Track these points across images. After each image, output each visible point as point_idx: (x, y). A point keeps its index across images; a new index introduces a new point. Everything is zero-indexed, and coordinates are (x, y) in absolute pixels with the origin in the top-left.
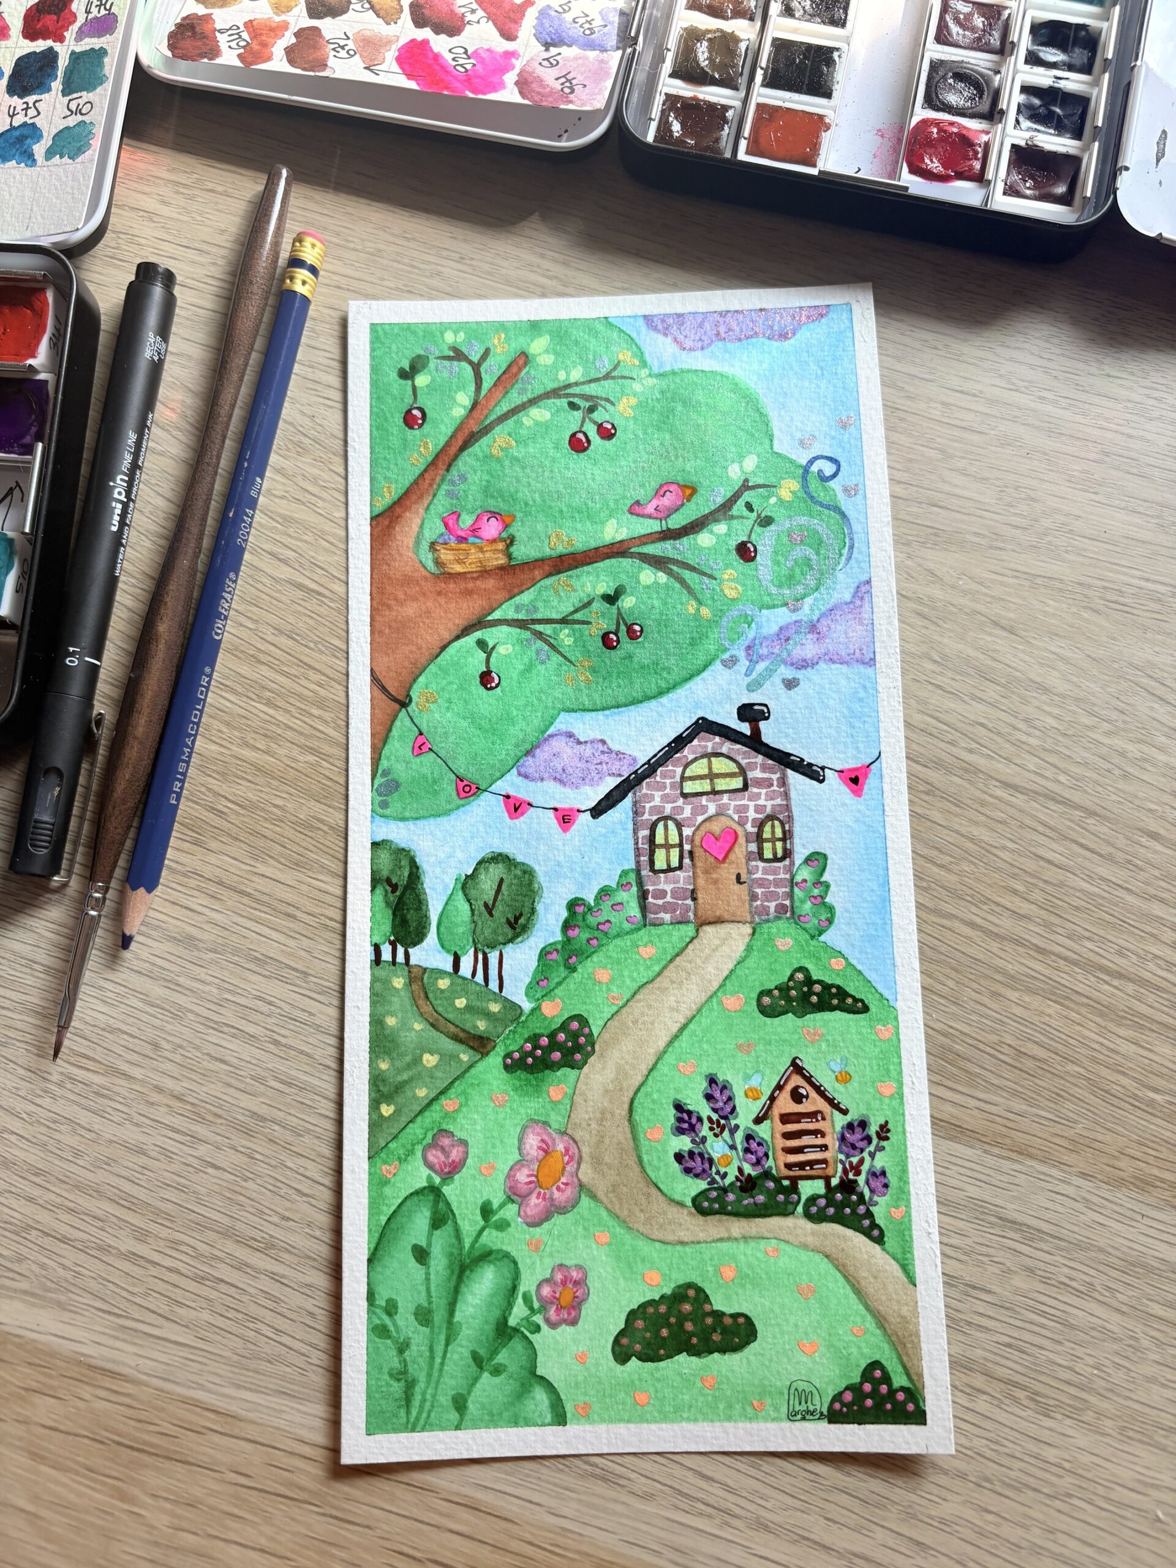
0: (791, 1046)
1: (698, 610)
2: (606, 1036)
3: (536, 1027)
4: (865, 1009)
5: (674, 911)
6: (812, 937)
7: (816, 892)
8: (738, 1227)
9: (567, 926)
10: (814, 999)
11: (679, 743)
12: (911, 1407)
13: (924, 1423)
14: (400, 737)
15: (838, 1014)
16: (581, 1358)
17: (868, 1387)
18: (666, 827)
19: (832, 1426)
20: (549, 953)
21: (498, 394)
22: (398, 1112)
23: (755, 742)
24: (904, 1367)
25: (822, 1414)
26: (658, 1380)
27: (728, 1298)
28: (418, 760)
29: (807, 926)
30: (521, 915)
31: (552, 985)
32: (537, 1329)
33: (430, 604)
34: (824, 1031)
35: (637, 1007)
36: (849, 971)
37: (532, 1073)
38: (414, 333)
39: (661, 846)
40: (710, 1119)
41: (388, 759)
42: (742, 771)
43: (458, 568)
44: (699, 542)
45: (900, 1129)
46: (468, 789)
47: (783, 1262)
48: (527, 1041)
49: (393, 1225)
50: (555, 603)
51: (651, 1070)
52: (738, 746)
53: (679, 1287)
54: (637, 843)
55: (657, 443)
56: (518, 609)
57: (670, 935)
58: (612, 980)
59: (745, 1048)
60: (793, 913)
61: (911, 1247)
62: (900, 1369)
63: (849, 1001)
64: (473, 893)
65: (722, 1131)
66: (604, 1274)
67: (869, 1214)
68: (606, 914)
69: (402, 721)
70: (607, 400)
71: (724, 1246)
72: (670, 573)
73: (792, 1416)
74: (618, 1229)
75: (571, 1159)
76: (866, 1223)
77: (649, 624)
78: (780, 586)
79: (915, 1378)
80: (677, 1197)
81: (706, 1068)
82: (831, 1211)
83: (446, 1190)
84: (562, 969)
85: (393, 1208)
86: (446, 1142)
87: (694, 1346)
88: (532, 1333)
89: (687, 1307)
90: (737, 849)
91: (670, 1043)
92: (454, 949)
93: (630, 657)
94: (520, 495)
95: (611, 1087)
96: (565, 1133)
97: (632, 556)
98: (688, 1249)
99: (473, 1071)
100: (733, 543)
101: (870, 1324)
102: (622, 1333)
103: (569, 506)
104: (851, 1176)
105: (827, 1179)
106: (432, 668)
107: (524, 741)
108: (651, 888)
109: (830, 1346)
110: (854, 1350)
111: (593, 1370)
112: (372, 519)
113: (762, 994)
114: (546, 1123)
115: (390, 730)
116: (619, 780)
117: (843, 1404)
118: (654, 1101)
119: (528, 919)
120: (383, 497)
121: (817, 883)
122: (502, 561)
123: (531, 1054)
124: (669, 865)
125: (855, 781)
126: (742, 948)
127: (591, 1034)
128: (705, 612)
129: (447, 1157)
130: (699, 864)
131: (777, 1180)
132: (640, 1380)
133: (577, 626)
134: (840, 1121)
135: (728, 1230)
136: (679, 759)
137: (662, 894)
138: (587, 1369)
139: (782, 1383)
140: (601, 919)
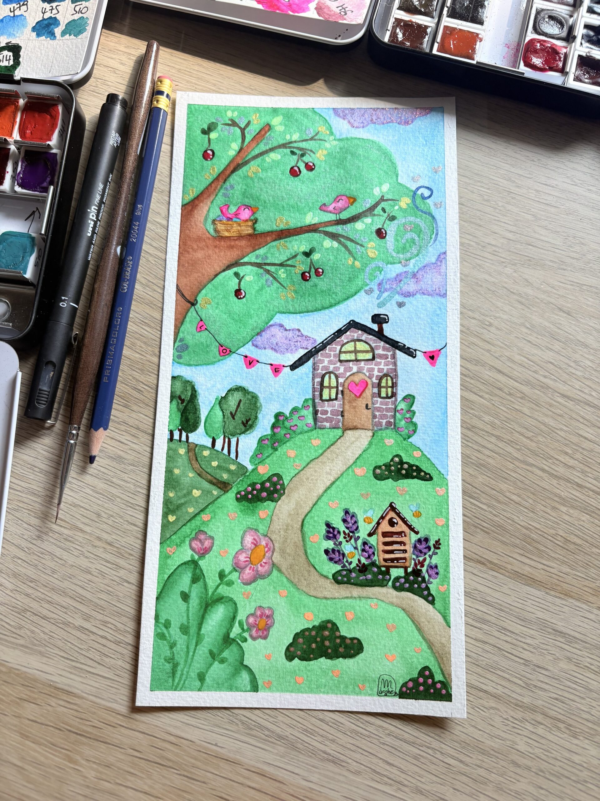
0: (390, 496)
1: (354, 262)
2: (291, 485)
3: (254, 478)
4: (431, 479)
5: (332, 422)
6: (405, 439)
7: (408, 416)
8: (356, 591)
9: (274, 427)
10: (404, 472)
11: (340, 333)
12: (444, 692)
13: (451, 701)
14: (190, 321)
15: (416, 480)
16: (268, 657)
17: (421, 680)
18: (330, 378)
19: (401, 700)
20: (264, 440)
21: (254, 145)
22: (177, 520)
23: (380, 335)
24: (442, 670)
25: (396, 693)
26: (309, 671)
27: (349, 629)
28: (199, 334)
29: (402, 433)
30: (250, 419)
31: (264, 457)
32: (245, 640)
33: (210, 252)
34: (407, 489)
35: (309, 471)
36: (423, 459)
37: (251, 503)
38: (211, 110)
39: (327, 387)
40: (344, 532)
41: (183, 333)
42: (372, 350)
43: (227, 234)
44: (356, 226)
45: (446, 544)
46: (225, 351)
47: (380, 611)
48: (249, 486)
49: (171, 580)
50: (277, 255)
51: (314, 505)
52: (371, 337)
53: (323, 622)
54: (314, 385)
55: (337, 174)
56: (257, 257)
57: (329, 434)
58: (296, 456)
59: (365, 496)
60: (395, 426)
61: (449, 607)
62: (439, 671)
63: (423, 474)
64: (225, 406)
65: (350, 539)
66: (283, 613)
67: (427, 588)
68: (295, 421)
69: (192, 313)
70: (311, 151)
71: (349, 601)
72: (340, 242)
73: (380, 693)
74: (292, 589)
75: (269, 549)
76: (426, 593)
77: (326, 268)
78: (398, 253)
79: (447, 676)
80: (325, 574)
81: (344, 506)
82: (407, 585)
83: (201, 563)
84: (270, 449)
85: (172, 571)
86: (202, 537)
87: (329, 654)
88: (242, 642)
89: (327, 633)
90: (367, 390)
91: (325, 491)
92: (213, 435)
93: (316, 286)
94: (262, 197)
95: (292, 513)
96: (266, 536)
97: (320, 232)
98: (329, 602)
99: (219, 500)
100: (374, 228)
101: (424, 646)
102: (291, 645)
103: (288, 204)
104: (419, 567)
105: (406, 568)
106: (210, 286)
107: (256, 328)
108: (320, 409)
109: (403, 657)
110: (415, 660)
111: (274, 664)
112: (182, 206)
113: (376, 468)
114: (257, 530)
115: (185, 317)
116: (306, 351)
117: (408, 689)
118: (315, 521)
119: (253, 422)
120: (189, 195)
121: (409, 411)
122: (250, 231)
123: (251, 493)
124: (330, 397)
125: (432, 358)
126: (367, 443)
127: (283, 484)
128: (357, 264)
129: (203, 545)
130: (346, 398)
131: (379, 567)
132: (299, 670)
133: (288, 268)
134: (414, 537)
135: (351, 593)
136: (339, 341)
137: (326, 412)
138: (271, 663)
139: (375, 676)
140: (292, 424)
